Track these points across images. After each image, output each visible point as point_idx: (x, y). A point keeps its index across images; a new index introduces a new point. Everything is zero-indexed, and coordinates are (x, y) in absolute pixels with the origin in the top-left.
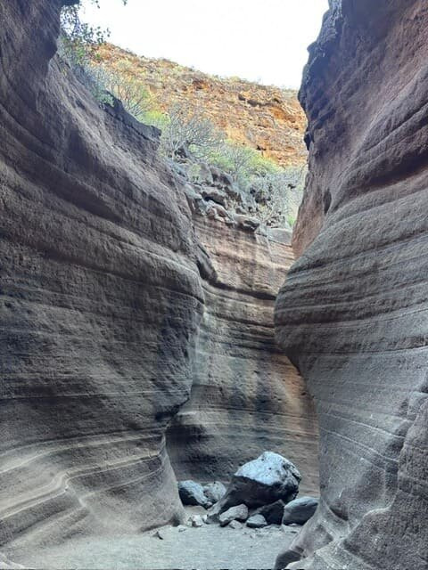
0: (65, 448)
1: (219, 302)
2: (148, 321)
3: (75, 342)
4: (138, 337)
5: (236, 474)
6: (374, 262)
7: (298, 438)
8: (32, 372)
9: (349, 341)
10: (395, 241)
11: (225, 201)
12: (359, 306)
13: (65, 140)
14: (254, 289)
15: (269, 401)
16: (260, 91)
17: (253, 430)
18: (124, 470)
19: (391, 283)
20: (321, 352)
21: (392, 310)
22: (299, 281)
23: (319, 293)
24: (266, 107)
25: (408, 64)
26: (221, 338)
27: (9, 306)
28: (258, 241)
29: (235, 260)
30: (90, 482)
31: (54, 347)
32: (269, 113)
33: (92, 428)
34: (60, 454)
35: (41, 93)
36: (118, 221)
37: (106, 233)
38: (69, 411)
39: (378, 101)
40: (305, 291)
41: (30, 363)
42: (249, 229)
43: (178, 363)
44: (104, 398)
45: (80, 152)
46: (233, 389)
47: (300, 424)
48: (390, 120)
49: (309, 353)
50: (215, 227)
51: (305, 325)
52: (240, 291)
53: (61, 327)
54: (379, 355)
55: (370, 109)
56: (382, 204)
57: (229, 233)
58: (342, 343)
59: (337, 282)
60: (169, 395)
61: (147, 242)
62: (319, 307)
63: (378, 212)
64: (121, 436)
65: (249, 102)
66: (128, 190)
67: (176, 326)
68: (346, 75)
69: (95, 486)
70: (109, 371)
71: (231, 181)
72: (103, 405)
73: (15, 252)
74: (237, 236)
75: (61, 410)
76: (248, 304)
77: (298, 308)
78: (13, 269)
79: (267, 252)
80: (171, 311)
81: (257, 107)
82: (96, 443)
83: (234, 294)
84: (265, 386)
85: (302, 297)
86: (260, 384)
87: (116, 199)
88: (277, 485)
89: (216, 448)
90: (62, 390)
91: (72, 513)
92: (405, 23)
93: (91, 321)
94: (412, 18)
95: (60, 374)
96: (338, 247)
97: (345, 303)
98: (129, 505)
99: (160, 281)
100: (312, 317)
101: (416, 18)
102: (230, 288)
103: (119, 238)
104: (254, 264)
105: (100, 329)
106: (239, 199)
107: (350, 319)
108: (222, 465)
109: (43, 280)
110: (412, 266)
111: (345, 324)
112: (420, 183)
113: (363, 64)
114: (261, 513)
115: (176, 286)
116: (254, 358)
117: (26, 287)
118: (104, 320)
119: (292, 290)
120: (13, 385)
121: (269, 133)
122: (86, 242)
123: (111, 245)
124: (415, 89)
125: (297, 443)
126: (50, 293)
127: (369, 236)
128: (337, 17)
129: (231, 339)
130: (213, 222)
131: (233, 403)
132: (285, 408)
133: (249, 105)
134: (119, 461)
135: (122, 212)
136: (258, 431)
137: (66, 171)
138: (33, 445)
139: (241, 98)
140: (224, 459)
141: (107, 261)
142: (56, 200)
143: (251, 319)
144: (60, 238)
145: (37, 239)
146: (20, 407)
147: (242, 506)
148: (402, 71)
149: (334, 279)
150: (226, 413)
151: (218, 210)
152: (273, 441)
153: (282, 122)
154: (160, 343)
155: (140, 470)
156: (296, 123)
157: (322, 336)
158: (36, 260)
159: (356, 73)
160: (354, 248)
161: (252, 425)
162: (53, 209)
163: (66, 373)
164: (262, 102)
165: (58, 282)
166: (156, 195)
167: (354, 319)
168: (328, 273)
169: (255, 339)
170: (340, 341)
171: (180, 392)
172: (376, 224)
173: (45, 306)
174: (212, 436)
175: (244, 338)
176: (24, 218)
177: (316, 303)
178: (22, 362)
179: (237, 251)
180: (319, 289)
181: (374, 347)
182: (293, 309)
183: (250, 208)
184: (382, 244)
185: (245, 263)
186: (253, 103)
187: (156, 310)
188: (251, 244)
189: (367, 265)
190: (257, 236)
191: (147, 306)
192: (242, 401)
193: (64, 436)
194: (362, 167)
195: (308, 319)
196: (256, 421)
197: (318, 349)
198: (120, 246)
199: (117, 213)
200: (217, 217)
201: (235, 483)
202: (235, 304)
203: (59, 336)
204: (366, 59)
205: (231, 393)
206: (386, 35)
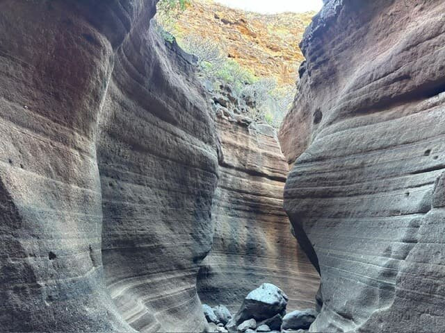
0: (139, 283)
1: (223, 178)
2: (189, 193)
3: (147, 209)
4: (183, 205)
5: (247, 298)
6: (361, 161)
7: (275, 274)
8: (123, 230)
9: (342, 210)
10: (376, 150)
11: (227, 104)
12: (350, 189)
13: (152, 70)
14: (247, 168)
15: (255, 248)
16: (230, 13)
17: (244, 268)
18: (176, 297)
19: (373, 176)
20: (320, 216)
21: (374, 193)
22: (306, 169)
23: (320, 178)
24: (235, 25)
25: (384, 41)
26: (223, 203)
27: (111, 185)
28: (250, 133)
29: (235, 147)
30: (156, 305)
31: (135, 212)
32: (237, 30)
33: (156, 269)
34: (137, 287)
35: (145, 41)
36: (175, 123)
37: (168, 131)
38: (142, 257)
39: (360, 59)
40: (310, 177)
41: (122, 223)
42: (244, 125)
43: (206, 222)
44: (163, 248)
45: (159, 78)
46: (231, 239)
47: (276, 263)
48: (372, 75)
49: (311, 217)
50: (222, 123)
51: (310, 199)
52: (238, 169)
53: (139, 198)
54: (364, 219)
55: (354, 62)
56: (365, 125)
57: (232, 127)
58: (336, 212)
59: (334, 171)
60: (201, 244)
61: (190, 137)
62: (321, 188)
63: (364, 130)
64: (173, 274)
65: (222, 20)
66: (183, 101)
67: (205, 196)
68: (339, 39)
69: (159, 307)
70: (165, 229)
71: (232, 89)
72: (162, 253)
73: (117, 146)
74: (236, 129)
75: (137, 256)
76: (243, 179)
77: (305, 188)
78: (114, 158)
79: (256, 141)
80: (203, 186)
81: (228, 25)
82: (158, 279)
83: (233, 171)
84: (253, 237)
85: (308, 181)
86: (249, 235)
87: (176, 109)
88: (276, 304)
89: (219, 282)
90: (139, 242)
91: (153, 326)
92: (384, 16)
93: (156, 194)
94: (389, 14)
95: (138, 231)
96: (335, 149)
97: (340, 187)
98: (180, 321)
99: (198, 164)
100: (315, 194)
101: (391, 14)
102: (230, 167)
103: (175, 135)
104: (247, 150)
105: (160, 199)
106: (236, 103)
107: (342, 196)
108: (222, 294)
109: (129, 165)
110: (389, 166)
111: (339, 199)
112: (390, 115)
113: (352, 35)
114: (266, 324)
115: (206, 167)
116: (245, 217)
117: (120, 171)
118: (163, 193)
119: (300, 175)
120: (112, 239)
121: (238, 45)
122: (157, 138)
123: (171, 140)
124: (391, 59)
125: (274, 277)
126: (133, 174)
127: (358, 145)
128: (338, 5)
129: (230, 204)
130: (221, 120)
131: (230, 250)
132: (266, 252)
133: (222, 23)
134: (172, 291)
135: (179, 118)
136: (247, 269)
137: (150, 91)
138: (122, 281)
139: (216, 17)
140: (224, 289)
141: (168, 151)
142: (142, 111)
143: (244, 189)
144: (142, 136)
145: (130, 136)
146: (115, 255)
147: (252, 319)
148: (379, 44)
149: (332, 170)
150: (225, 257)
151: (224, 111)
152: (257, 276)
153: (246, 37)
154: (196, 209)
155: (185, 297)
156: (257, 39)
157: (322, 207)
158: (127, 151)
159: (346, 40)
160: (347, 151)
161: (244, 265)
162: (140, 117)
163: (142, 230)
164: (232, 21)
165: (139, 167)
166: (198, 105)
167: (346, 196)
168: (328, 165)
169: (246, 204)
170: (336, 210)
171: (207, 242)
172: (363, 138)
173: (130, 185)
174: (216, 274)
175: (238, 203)
176: (124, 123)
177: (318, 186)
178: (117, 223)
179: (236, 140)
180: (321, 176)
181: (360, 214)
182: (301, 189)
183: (242, 109)
184: (368, 151)
185: (242, 149)
186: (225, 22)
187: (194, 186)
188: (246, 135)
189: (357, 163)
190: (249, 129)
191: (189, 183)
192: (237, 249)
193: (139, 274)
194: (351, 101)
195: (312, 195)
196: (245, 262)
197: (318, 215)
198: (176, 140)
199: (176, 118)
200: (223, 116)
201: (246, 304)
202: (233, 180)
203: (138, 205)
204: (354, 33)
205: (229, 242)
206: (370, 20)
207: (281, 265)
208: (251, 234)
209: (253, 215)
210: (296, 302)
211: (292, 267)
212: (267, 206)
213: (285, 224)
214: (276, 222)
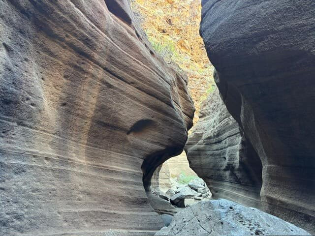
7: (47, 162)
86: (8, 69)
152: (10, 167)
207: (61, 148)
208: (14, 69)
209: (29, 27)
210: (82, 214)
211: (76, 152)
212: (66, 22)
213: (85, 72)
214: (70, 64)
